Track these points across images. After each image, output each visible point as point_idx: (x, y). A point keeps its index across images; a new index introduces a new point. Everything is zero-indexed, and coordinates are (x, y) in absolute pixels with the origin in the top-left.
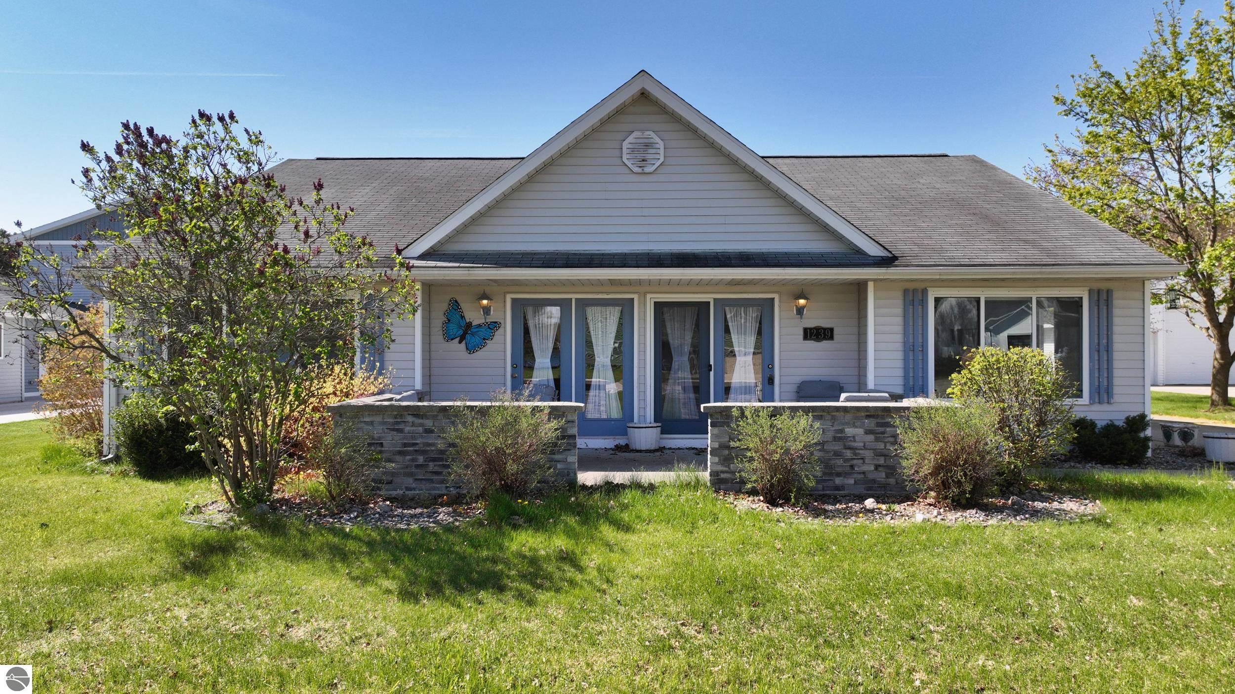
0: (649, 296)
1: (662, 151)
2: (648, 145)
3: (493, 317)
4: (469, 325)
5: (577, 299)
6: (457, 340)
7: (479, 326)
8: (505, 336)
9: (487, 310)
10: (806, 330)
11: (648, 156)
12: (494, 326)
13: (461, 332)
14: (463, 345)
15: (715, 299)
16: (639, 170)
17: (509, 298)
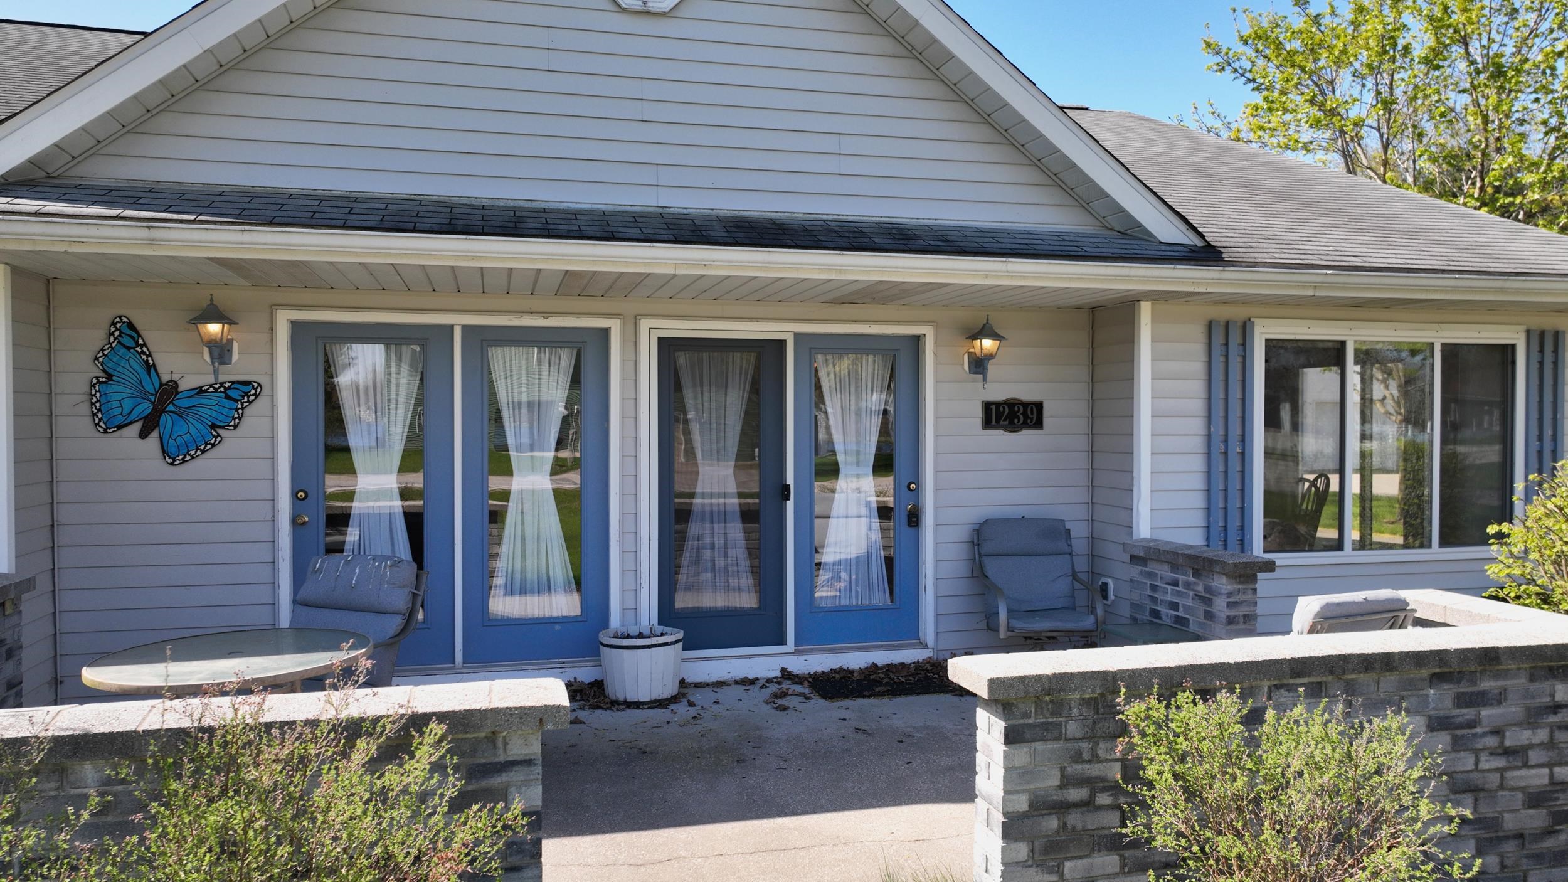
0: (645, 324)
3: (239, 368)
4: (170, 390)
5: (465, 328)
6: (136, 428)
7: (201, 391)
8: (273, 417)
9: (220, 351)
10: (987, 406)
12: (243, 393)
13: (146, 408)
14: (153, 439)
15: (797, 336)
16: (636, 4)
17: (283, 320)
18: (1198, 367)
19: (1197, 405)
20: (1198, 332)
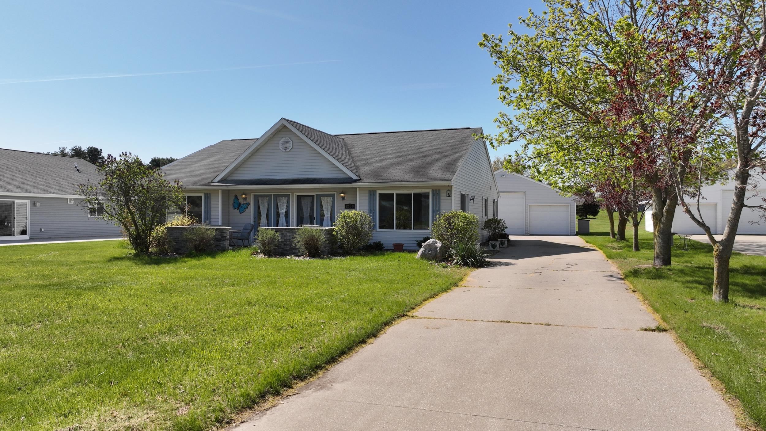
0: (295, 193)
1: (291, 144)
2: (287, 142)
3: (248, 201)
4: (240, 204)
5: (274, 195)
6: (237, 209)
7: (243, 204)
9: (246, 199)
10: (345, 205)
11: (288, 146)
12: (248, 204)
13: (238, 206)
14: (239, 211)
15: (317, 195)
16: (285, 151)
17: (252, 194)
18: (367, 198)
19: (367, 204)
20: (367, 192)
